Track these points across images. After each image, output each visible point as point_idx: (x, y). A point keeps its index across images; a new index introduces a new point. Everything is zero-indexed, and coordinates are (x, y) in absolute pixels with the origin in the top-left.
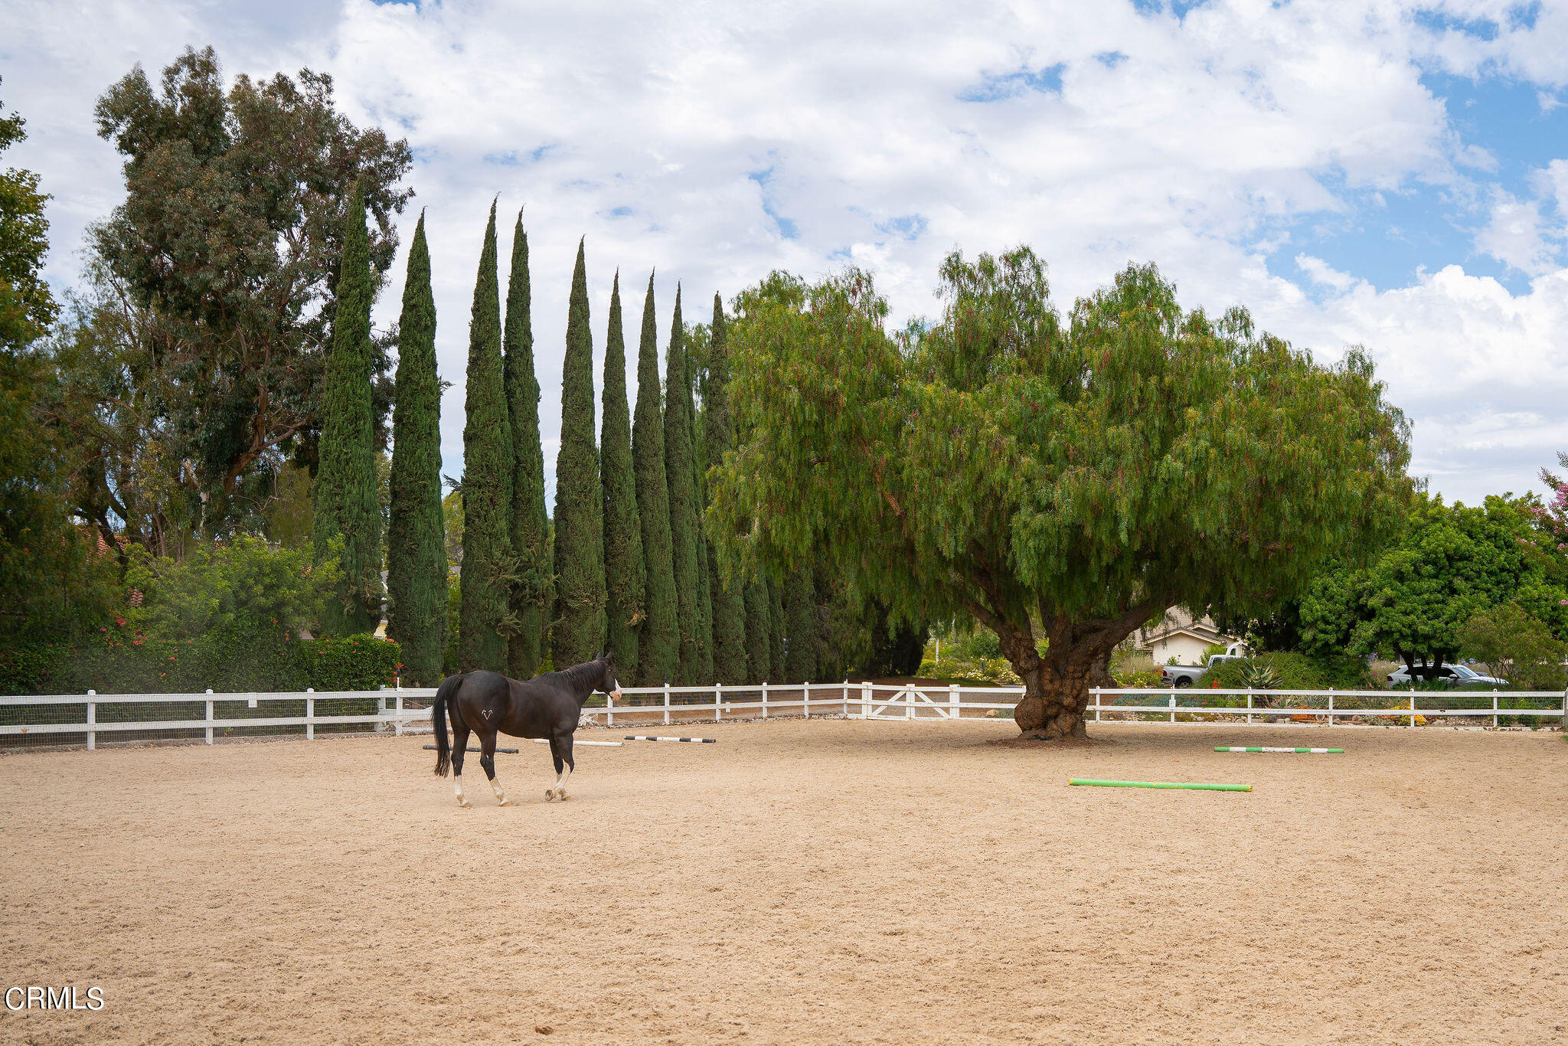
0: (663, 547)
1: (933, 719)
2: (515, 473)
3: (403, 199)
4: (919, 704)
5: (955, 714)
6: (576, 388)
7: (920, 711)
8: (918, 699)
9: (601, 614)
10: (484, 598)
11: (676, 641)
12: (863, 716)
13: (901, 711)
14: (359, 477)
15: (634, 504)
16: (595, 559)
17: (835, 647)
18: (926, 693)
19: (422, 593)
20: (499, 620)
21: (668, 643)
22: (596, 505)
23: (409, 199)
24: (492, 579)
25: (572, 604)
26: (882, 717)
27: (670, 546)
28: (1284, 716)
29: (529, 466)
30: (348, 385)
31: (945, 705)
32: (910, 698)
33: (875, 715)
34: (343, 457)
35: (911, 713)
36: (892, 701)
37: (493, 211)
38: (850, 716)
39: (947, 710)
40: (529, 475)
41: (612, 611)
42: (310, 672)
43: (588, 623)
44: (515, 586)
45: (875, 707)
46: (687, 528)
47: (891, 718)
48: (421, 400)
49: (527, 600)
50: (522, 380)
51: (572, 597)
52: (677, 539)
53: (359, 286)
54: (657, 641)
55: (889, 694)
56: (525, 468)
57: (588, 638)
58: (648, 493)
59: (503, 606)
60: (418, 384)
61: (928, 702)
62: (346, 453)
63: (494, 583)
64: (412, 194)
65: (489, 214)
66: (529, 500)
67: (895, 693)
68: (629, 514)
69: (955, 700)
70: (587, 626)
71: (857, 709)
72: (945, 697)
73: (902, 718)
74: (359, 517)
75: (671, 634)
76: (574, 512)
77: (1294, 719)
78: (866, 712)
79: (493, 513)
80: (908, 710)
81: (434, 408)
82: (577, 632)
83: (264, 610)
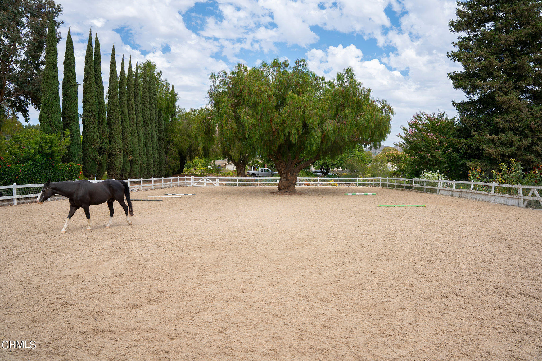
0: (135, 137)
1: (212, 186)
2: (99, 114)
3: (59, 24)
4: (207, 182)
5: (218, 185)
6: (113, 89)
7: (208, 184)
8: (207, 180)
9: (122, 156)
10: (91, 151)
11: (139, 165)
12: (191, 185)
13: (203, 184)
14: (57, 112)
15: (129, 124)
16: (120, 140)
17: (170, 166)
18: (209, 179)
19: (75, 150)
20: (96, 158)
21: (137, 165)
22: (120, 124)
23: (61, 24)
24: (94, 146)
25: (114, 154)
26: (197, 186)
27: (137, 137)
28: (303, 184)
29: (102, 111)
30: (52, 82)
31: (215, 182)
32: (205, 180)
33: (195, 185)
34: (51, 105)
35: (205, 184)
36: (200, 181)
37: (91, 32)
38: (187, 185)
39: (216, 183)
40: (102, 114)
41: (124, 156)
42: (58, 175)
43: (119, 159)
44: (100, 148)
45: (194, 183)
46: (141, 132)
47: (199, 186)
48: (73, 89)
49: (103, 152)
50: (99, 85)
51: (114, 151)
52: (139, 135)
53: (54, 50)
54: (135, 165)
55: (199, 179)
56: (101, 112)
57: (119, 164)
58: (131, 121)
59: (97, 154)
60: (71, 84)
61: (210, 181)
62: (52, 104)
63: (94, 147)
64: (62, 22)
65: (89, 33)
66: (103, 122)
67: (201, 179)
68: (128, 127)
69: (218, 181)
70: (118, 160)
71: (190, 183)
72: (215, 180)
73: (203, 186)
74: (57, 125)
75: (138, 162)
76: (114, 126)
77: (305, 185)
78: (192, 184)
79: (93, 125)
80: (204, 184)
81: (76, 91)
82: (115, 162)
83: (47, 154)
